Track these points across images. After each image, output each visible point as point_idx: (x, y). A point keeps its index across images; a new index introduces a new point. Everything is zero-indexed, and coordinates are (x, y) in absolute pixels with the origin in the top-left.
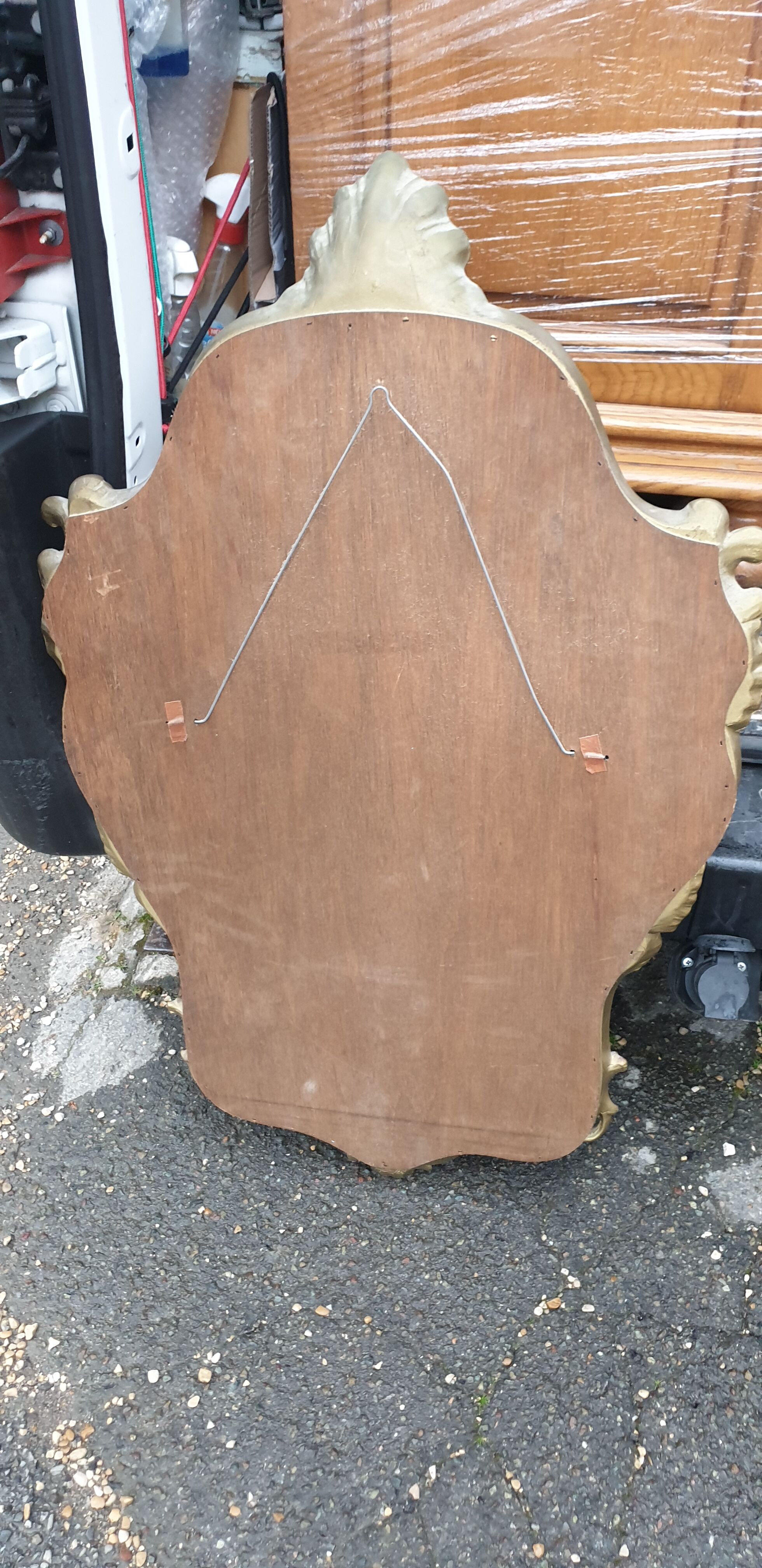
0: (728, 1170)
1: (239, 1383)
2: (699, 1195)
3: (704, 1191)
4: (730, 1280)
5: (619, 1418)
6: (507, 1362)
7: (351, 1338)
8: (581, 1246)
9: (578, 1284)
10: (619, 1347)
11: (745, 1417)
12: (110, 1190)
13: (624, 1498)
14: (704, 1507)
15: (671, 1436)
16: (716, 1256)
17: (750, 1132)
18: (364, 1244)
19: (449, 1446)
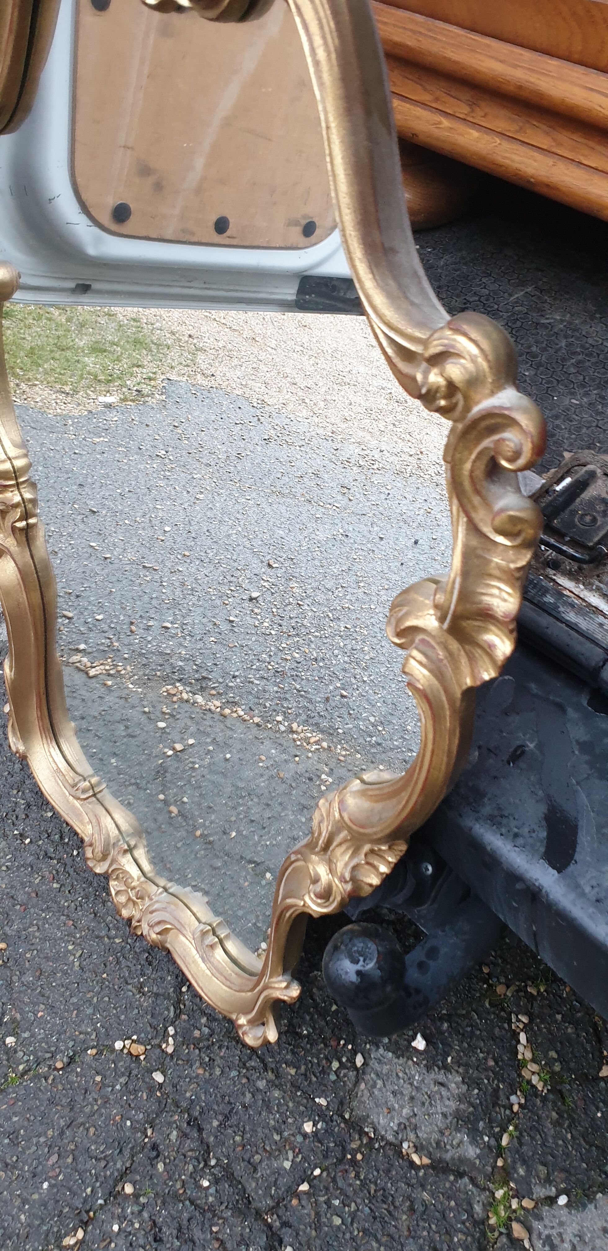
0: (402, 1061)
2: (351, 1059)
3: (359, 1060)
4: (298, 1160)
5: (90, 1190)
6: (59, 1066)
9: (170, 1050)
10: (149, 1132)
15: (112, 1245)
16: (308, 1127)
17: (461, 1042)
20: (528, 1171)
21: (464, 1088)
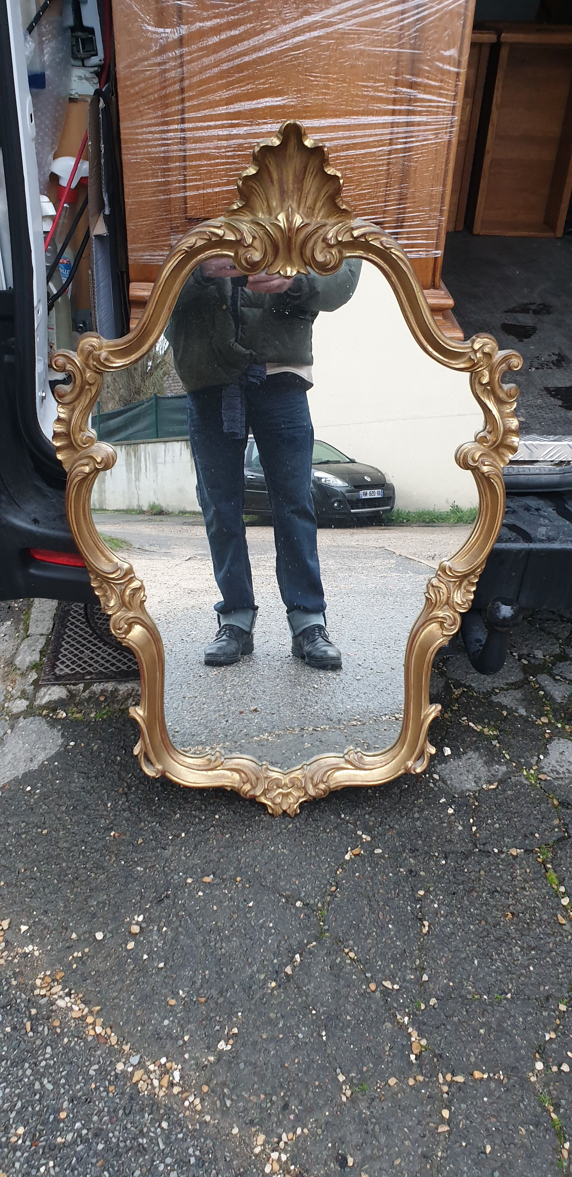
0: (449, 763)
1: (160, 929)
2: (434, 779)
3: (436, 776)
4: (461, 823)
5: (409, 908)
6: (333, 889)
7: (230, 893)
8: (367, 816)
9: (369, 839)
10: (402, 870)
11: (484, 894)
12: (45, 832)
13: (419, 950)
14: (468, 946)
15: (442, 912)
16: (451, 811)
17: (458, 742)
18: (227, 836)
19: (305, 941)
20: (524, 759)
21: (477, 753)
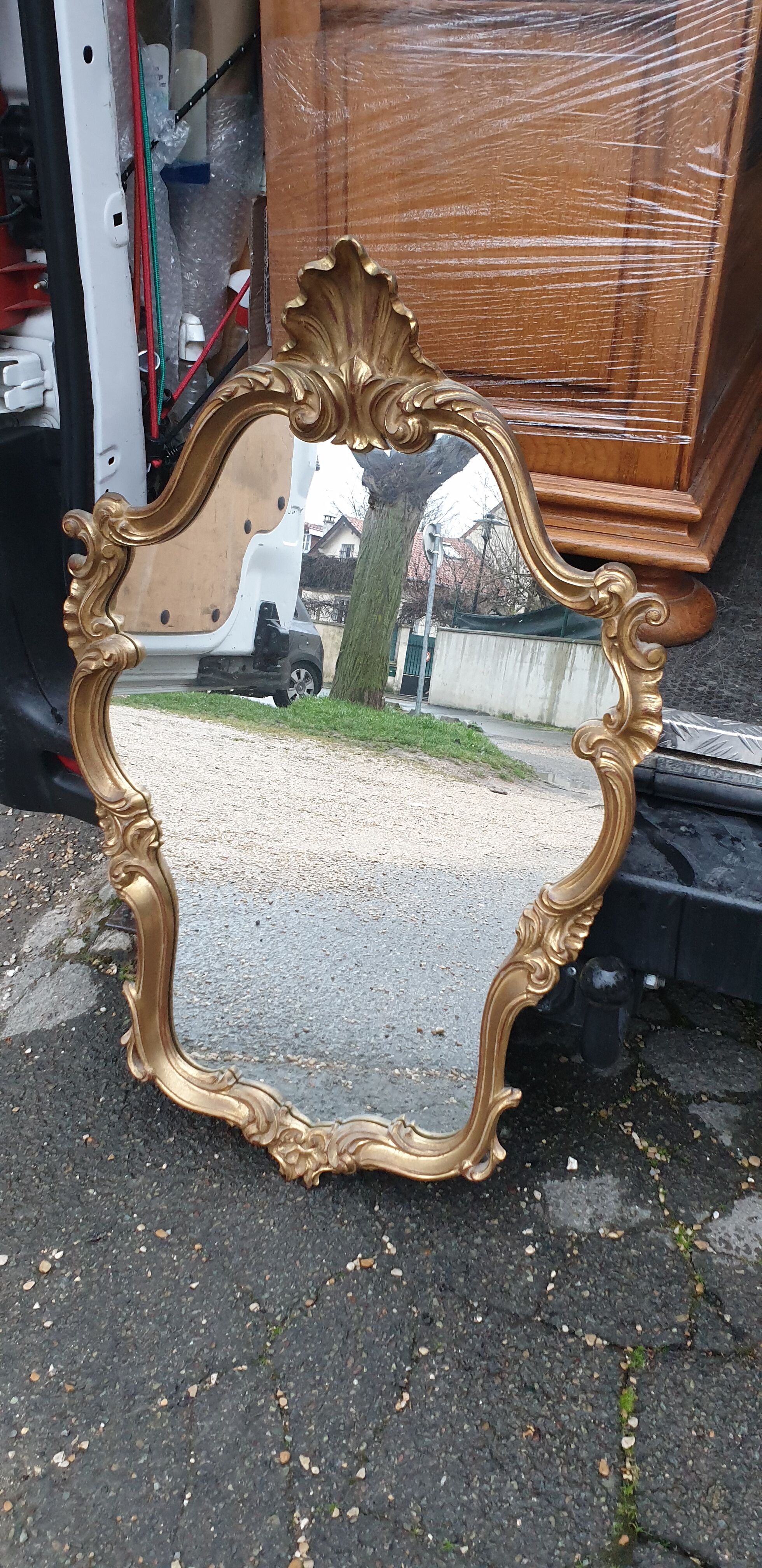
0: (567, 1182)
1: (72, 1277)
2: (532, 1196)
3: (537, 1195)
4: (536, 1271)
5: (394, 1366)
6: (309, 1302)
7: (178, 1260)
8: (407, 1220)
9: (394, 1251)
10: (414, 1309)
11: (511, 1386)
12: (16, 1110)
13: (375, 1431)
14: (446, 1452)
15: (437, 1389)
16: (530, 1250)
17: (599, 1155)
18: (215, 1186)
19: (234, 1360)
20: (686, 1209)
21: (618, 1180)
